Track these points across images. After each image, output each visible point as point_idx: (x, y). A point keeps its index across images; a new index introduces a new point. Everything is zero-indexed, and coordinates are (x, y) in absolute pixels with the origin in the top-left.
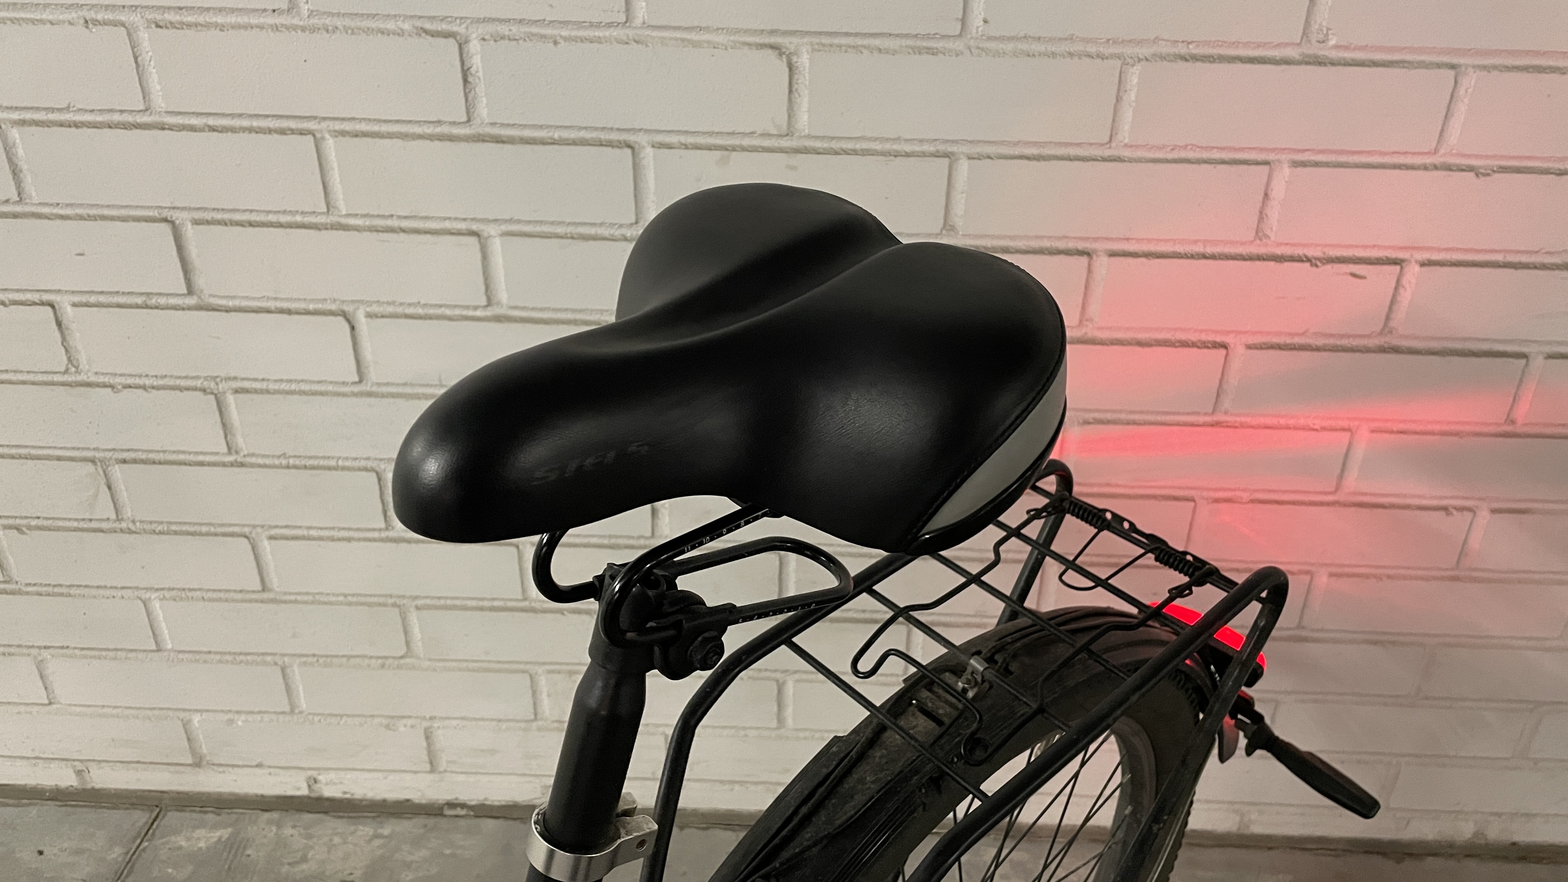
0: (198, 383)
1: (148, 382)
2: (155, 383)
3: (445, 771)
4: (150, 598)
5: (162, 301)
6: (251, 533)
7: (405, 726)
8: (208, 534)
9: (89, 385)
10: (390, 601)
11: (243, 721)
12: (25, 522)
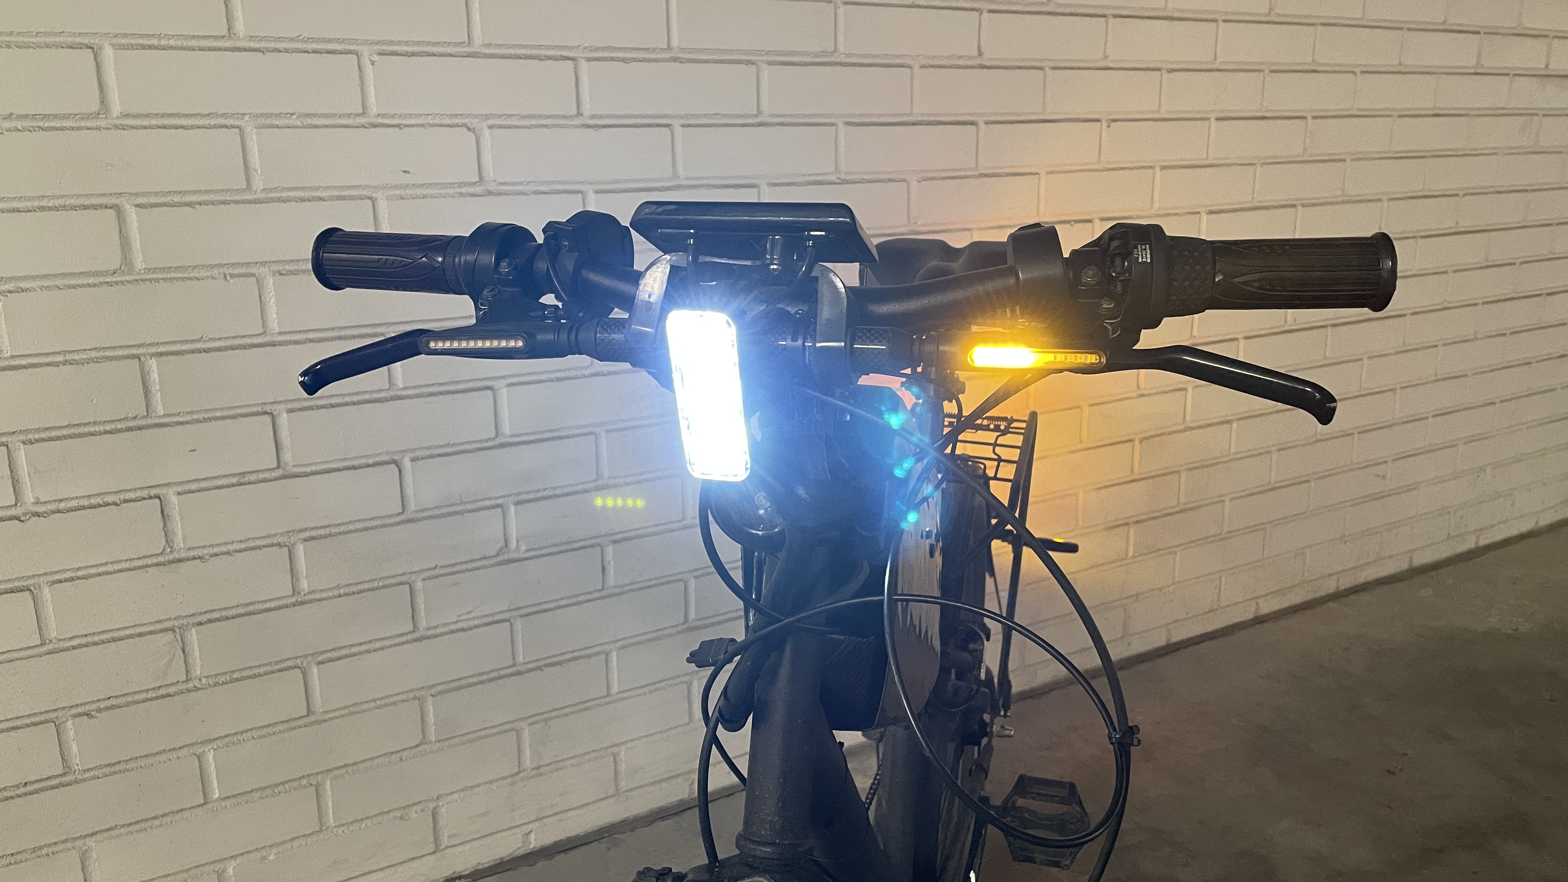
0: (275, 540)
1: (231, 548)
2: (238, 548)
3: (447, 847)
4: (204, 751)
5: (253, 478)
6: (302, 663)
7: (416, 813)
8: (266, 673)
9: (180, 561)
10: (411, 695)
11: (275, 854)
12: (94, 706)
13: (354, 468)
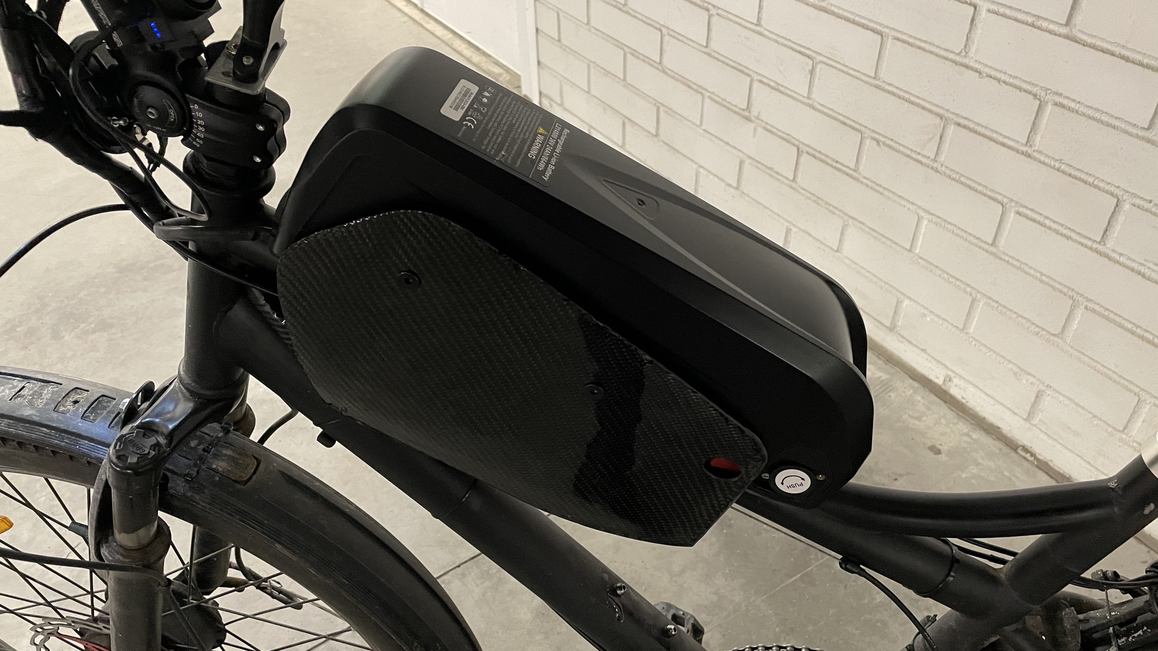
0: (1034, 90)
1: (1003, 77)
2: (1007, 80)
3: (1035, 425)
4: (923, 217)
5: (1045, 24)
6: (1007, 204)
7: (1027, 380)
8: (981, 193)
9: (967, 67)
10: (1070, 293)
11: (931, 319)
12: (883, 139)
13: (1127, 59)
